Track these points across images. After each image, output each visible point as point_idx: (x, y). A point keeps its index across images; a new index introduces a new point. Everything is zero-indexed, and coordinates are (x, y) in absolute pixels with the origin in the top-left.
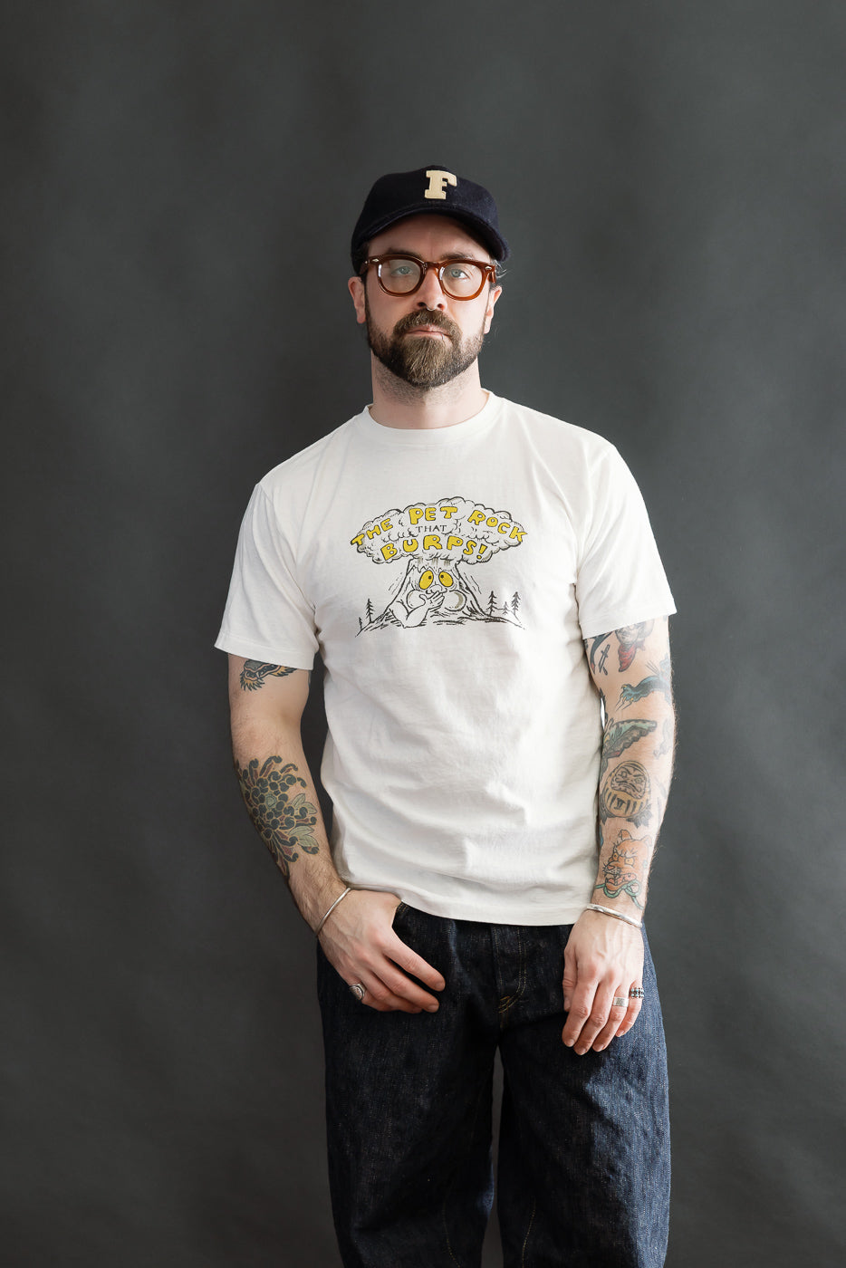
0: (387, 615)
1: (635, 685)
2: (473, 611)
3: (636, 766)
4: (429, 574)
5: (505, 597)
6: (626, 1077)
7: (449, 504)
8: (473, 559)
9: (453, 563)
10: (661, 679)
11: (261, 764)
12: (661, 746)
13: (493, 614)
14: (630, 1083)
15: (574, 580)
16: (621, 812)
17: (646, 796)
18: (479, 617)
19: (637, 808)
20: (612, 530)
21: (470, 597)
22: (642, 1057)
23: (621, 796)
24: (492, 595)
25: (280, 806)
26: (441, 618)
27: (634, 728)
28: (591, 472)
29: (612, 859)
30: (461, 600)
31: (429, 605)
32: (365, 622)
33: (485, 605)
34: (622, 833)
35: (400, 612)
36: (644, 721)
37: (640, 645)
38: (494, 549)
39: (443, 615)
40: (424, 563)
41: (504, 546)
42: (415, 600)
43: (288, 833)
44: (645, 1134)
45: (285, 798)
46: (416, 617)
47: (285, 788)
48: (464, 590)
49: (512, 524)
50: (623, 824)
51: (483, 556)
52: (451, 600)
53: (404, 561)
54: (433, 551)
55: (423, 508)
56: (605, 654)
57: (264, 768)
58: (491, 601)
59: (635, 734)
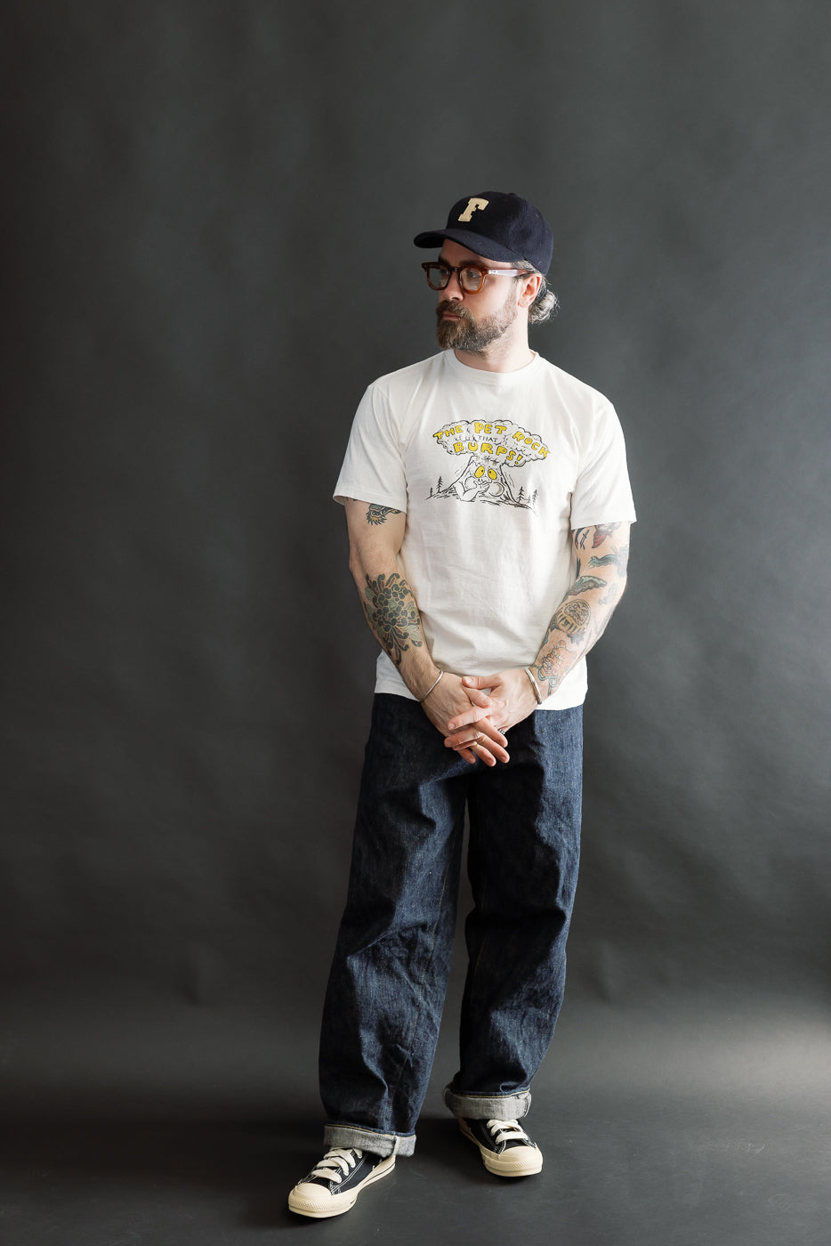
0: (451, 490)
1: (600, 557)
2: (507, 498)
3: (585, 604)
4: (481, 469)
5: (529, 492)
6: (559, 817)
7: (501, 424)
8: (512, 463)
9: (498, 465)
10: (618, 558)
11: (387, 578)
12: (605, 599)
13: (521, 502)
14: (562, 820)
15: (572, 490)
16: (565, 629)
17: (585, 626)
18: (511, 502)
19: (576, 631)
20: (600, 459)
21: (506, 488)
22: (570, 802)
23: (569, 619)
24: (521, 489)
25: (398, 609)
26: (485, 499)
27: (592, 581)
28: (596, 417)
29: (550, 655)
30: (500, 490)
31: (478, 489)
32: (435, 491)
33: (516, 496)
34: (561, 642)
35: (459, 490)
36: (599, 579)
37: (610, 534)
38: (527, 459)
39: (487, 497)
40: (480, 461)
41: (535, 458)
42: (470, 484)
43: (403, 629)
44: (569, 852)
45: (402, 604)
46: (469, 496)
47: (402, 597)
48: (504, 483)
49: (541, 445)
50: (563, 636)
51: (520, 462)
52: (494, 488)
53: (469, 456)
54: (487, 454)
55: (484, 424)
56: (585, 536)
57: (389, 581)
58: (521, 493)
59: (591, 585)
